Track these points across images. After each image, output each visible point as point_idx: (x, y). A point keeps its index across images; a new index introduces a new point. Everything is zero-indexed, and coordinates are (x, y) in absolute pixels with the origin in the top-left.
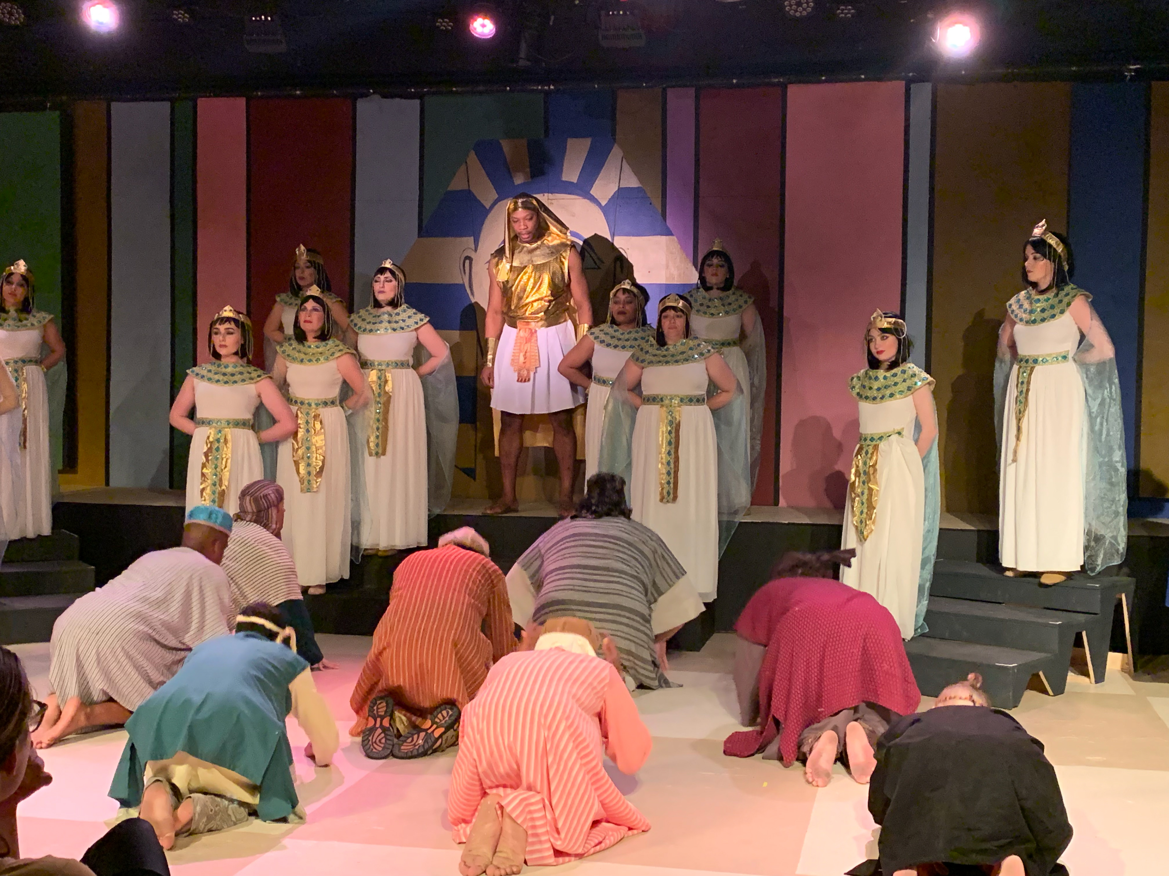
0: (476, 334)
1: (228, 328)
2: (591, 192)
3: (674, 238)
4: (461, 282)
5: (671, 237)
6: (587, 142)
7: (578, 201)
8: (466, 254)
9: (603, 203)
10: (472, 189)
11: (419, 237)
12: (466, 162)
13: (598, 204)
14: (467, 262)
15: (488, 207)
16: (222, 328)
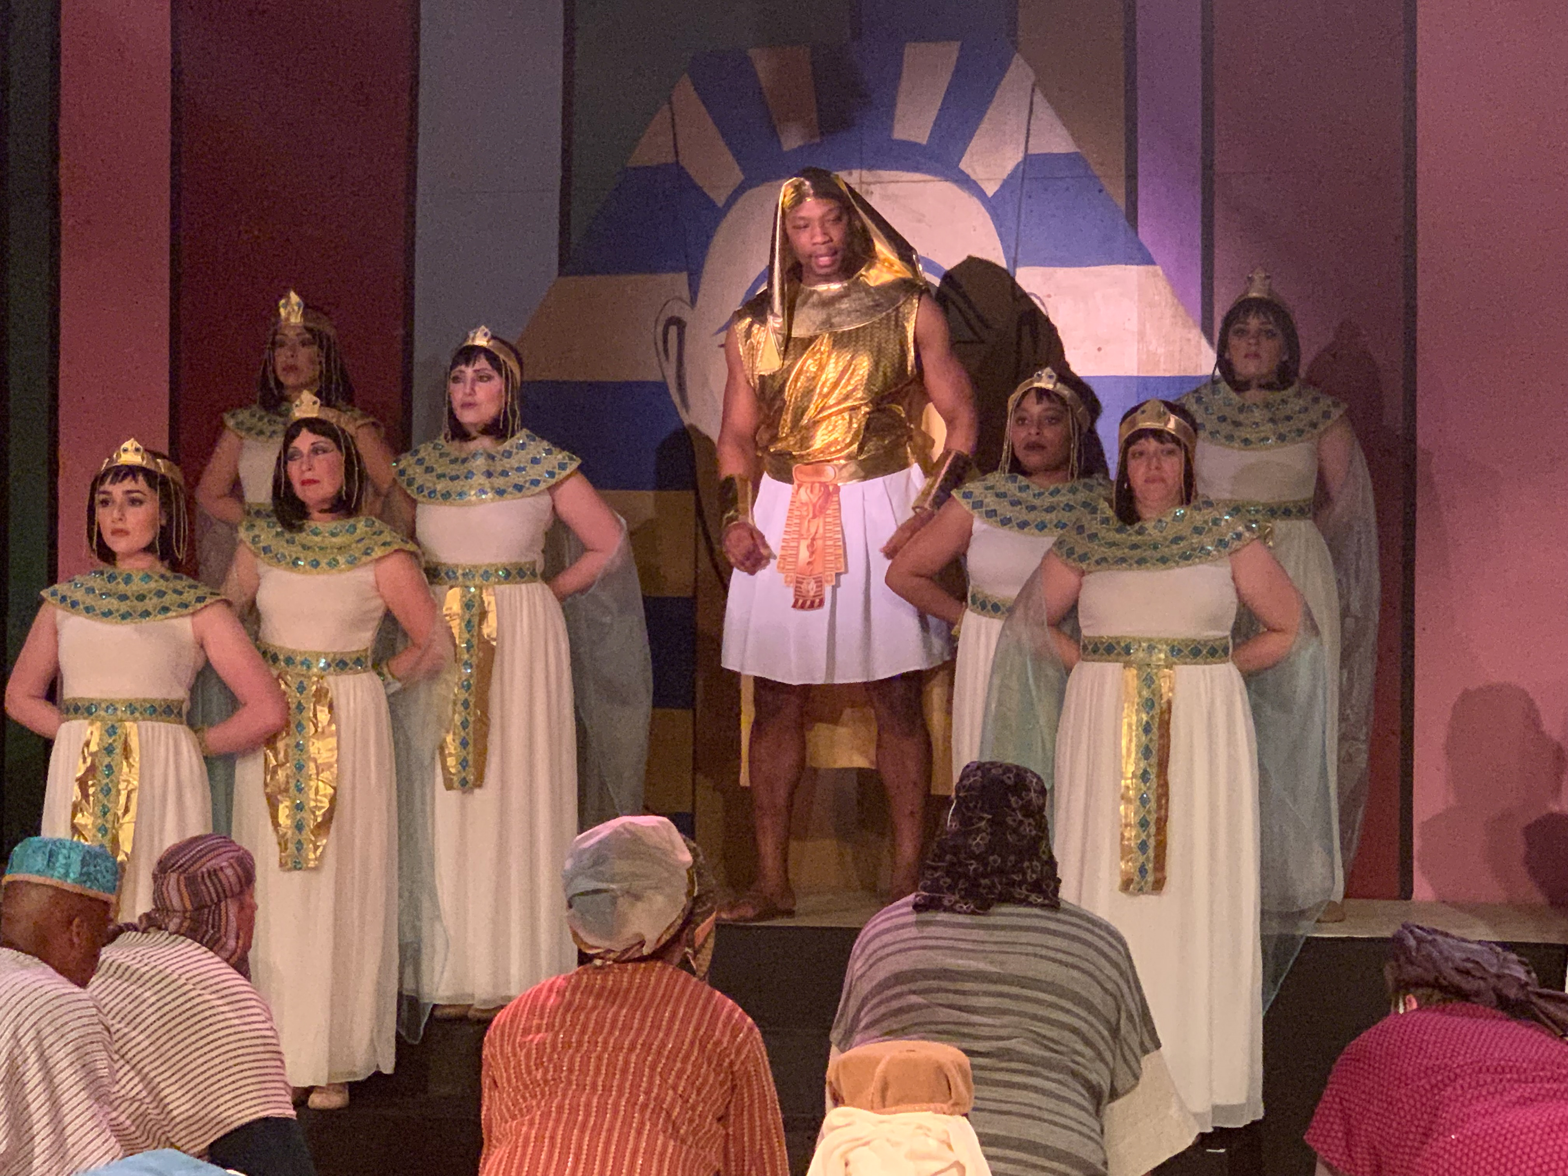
0: (693, 497)
1: (129, 492)
2: (963, 166)
3: (1158, 269)
4: (659, 378)
5: (1150, 268)
6: (950, 52)
7: (931, 184)
8: (668, 314)
9: (990, 189)
10: (682, 163)
11: (559, 275)
12: (670, 103)
13: (980, 193)
14: (673, 330)
15: (720, 205)
16: (117, 490)
